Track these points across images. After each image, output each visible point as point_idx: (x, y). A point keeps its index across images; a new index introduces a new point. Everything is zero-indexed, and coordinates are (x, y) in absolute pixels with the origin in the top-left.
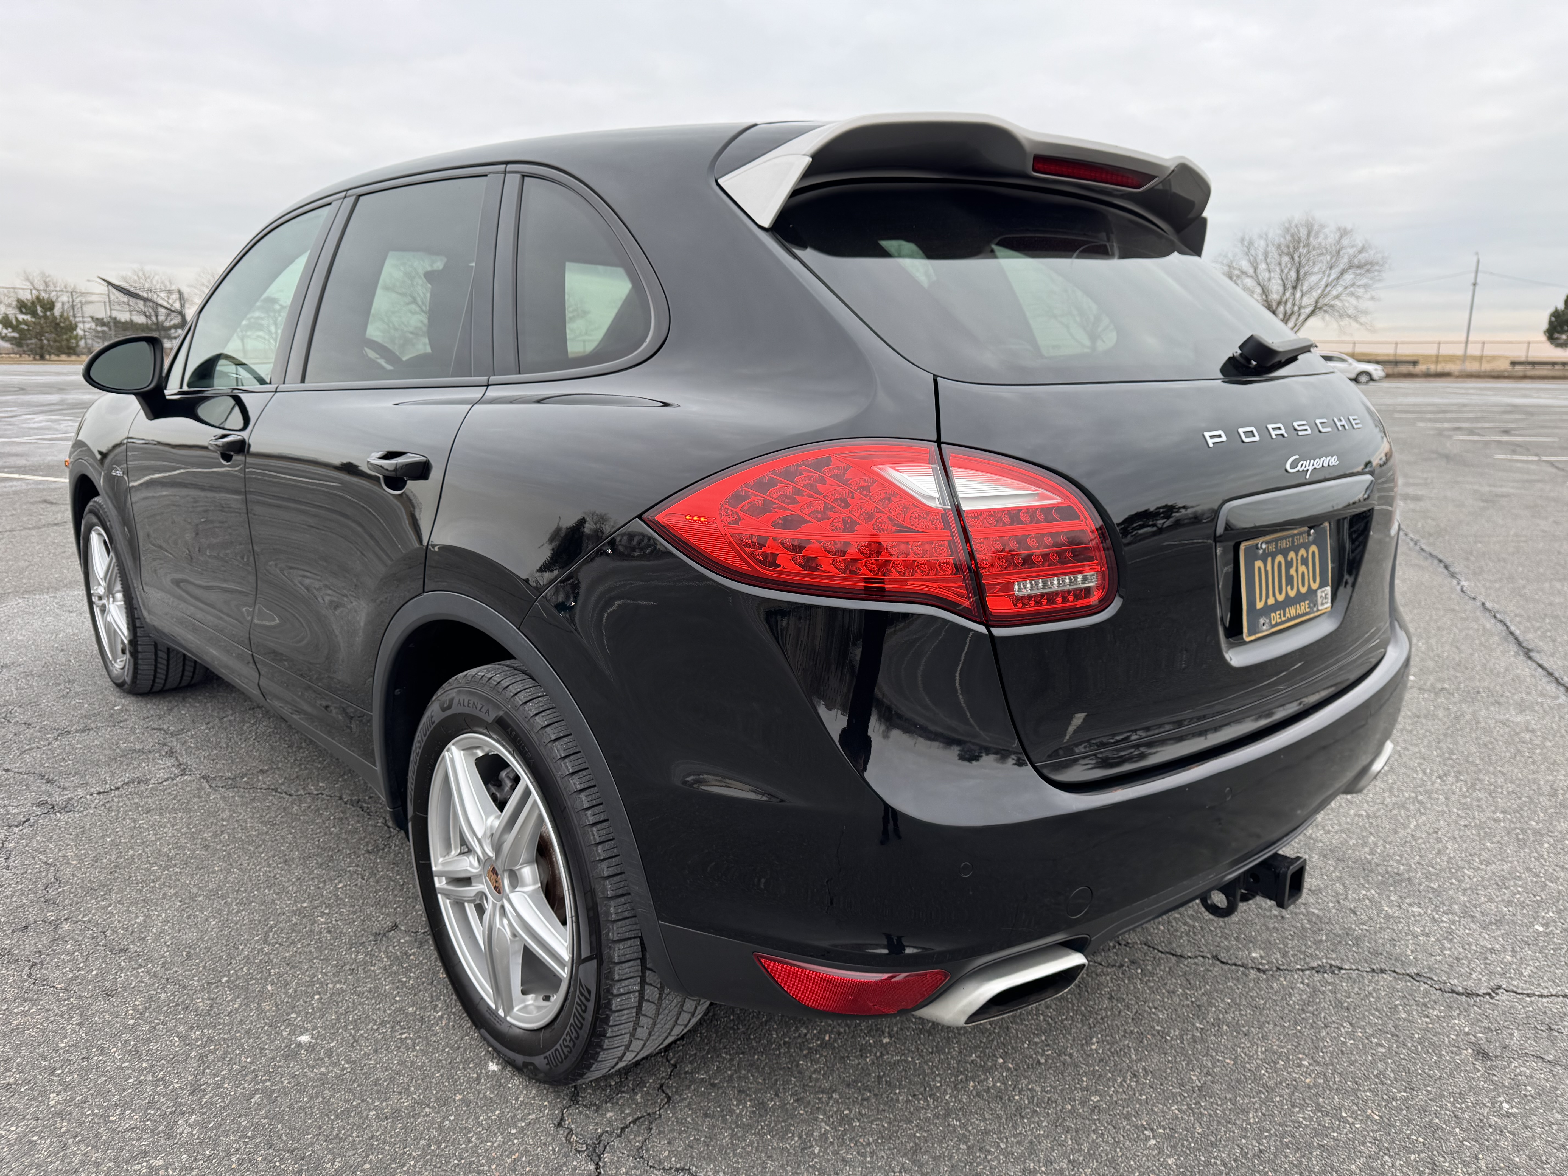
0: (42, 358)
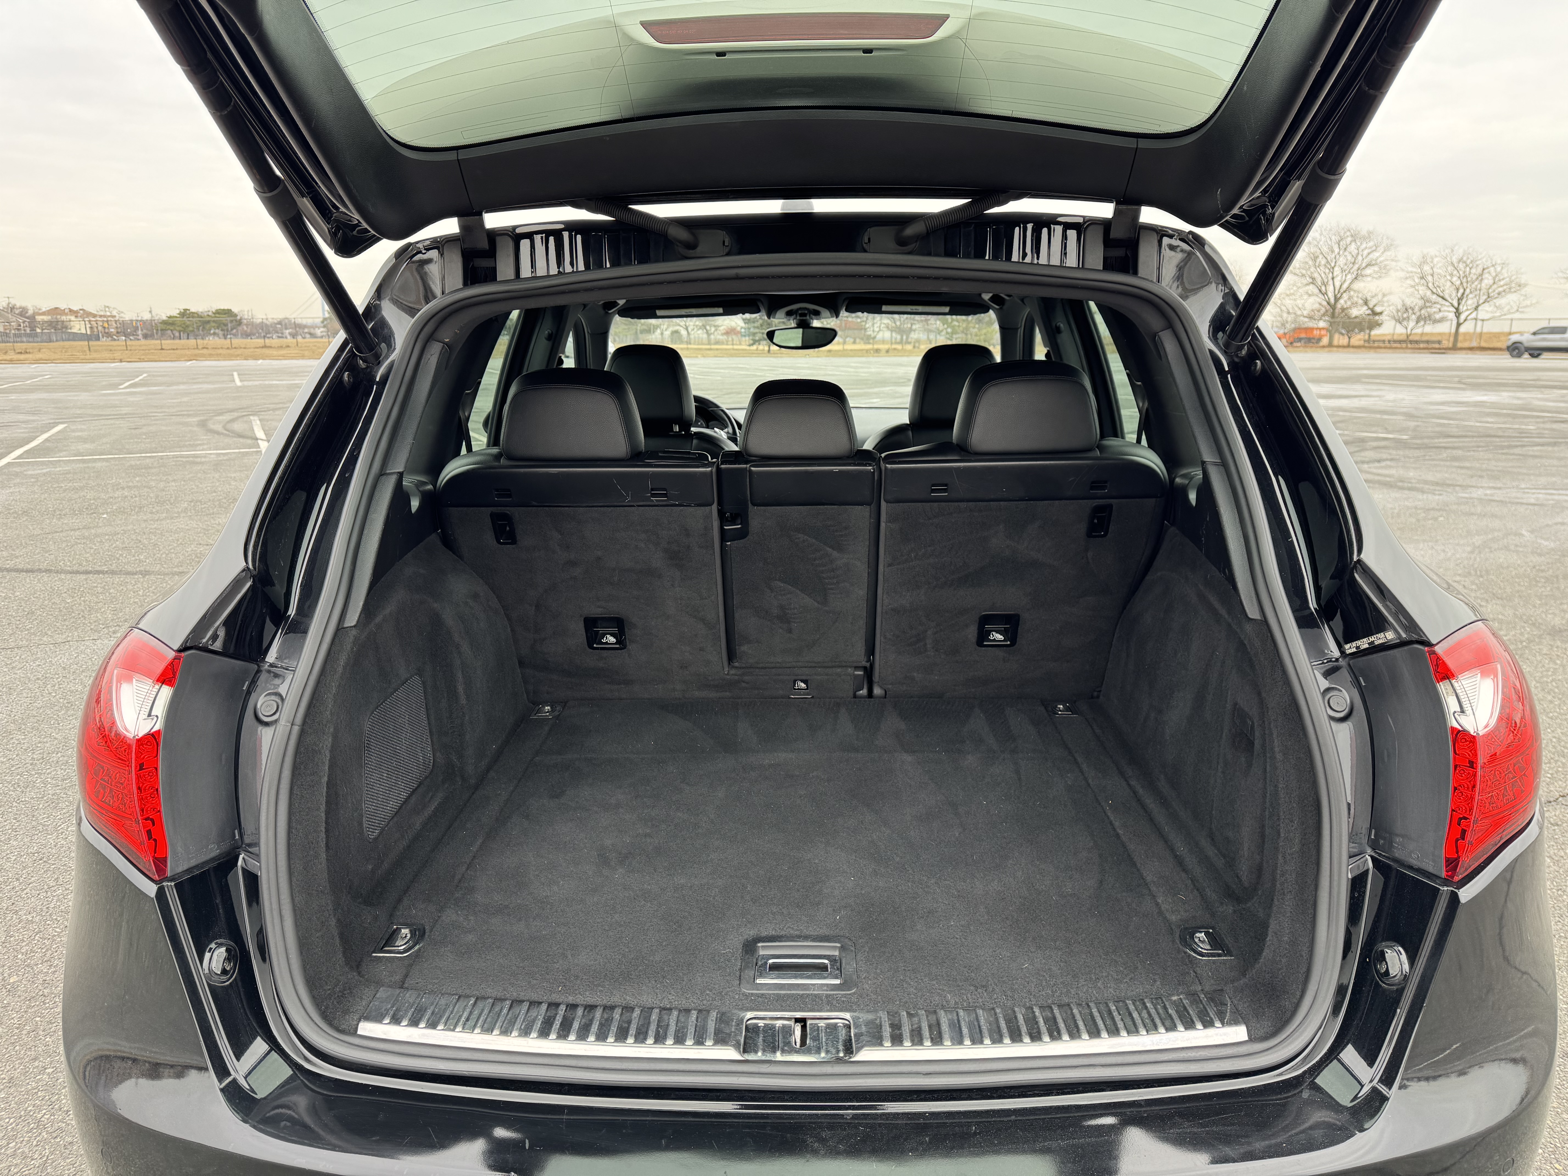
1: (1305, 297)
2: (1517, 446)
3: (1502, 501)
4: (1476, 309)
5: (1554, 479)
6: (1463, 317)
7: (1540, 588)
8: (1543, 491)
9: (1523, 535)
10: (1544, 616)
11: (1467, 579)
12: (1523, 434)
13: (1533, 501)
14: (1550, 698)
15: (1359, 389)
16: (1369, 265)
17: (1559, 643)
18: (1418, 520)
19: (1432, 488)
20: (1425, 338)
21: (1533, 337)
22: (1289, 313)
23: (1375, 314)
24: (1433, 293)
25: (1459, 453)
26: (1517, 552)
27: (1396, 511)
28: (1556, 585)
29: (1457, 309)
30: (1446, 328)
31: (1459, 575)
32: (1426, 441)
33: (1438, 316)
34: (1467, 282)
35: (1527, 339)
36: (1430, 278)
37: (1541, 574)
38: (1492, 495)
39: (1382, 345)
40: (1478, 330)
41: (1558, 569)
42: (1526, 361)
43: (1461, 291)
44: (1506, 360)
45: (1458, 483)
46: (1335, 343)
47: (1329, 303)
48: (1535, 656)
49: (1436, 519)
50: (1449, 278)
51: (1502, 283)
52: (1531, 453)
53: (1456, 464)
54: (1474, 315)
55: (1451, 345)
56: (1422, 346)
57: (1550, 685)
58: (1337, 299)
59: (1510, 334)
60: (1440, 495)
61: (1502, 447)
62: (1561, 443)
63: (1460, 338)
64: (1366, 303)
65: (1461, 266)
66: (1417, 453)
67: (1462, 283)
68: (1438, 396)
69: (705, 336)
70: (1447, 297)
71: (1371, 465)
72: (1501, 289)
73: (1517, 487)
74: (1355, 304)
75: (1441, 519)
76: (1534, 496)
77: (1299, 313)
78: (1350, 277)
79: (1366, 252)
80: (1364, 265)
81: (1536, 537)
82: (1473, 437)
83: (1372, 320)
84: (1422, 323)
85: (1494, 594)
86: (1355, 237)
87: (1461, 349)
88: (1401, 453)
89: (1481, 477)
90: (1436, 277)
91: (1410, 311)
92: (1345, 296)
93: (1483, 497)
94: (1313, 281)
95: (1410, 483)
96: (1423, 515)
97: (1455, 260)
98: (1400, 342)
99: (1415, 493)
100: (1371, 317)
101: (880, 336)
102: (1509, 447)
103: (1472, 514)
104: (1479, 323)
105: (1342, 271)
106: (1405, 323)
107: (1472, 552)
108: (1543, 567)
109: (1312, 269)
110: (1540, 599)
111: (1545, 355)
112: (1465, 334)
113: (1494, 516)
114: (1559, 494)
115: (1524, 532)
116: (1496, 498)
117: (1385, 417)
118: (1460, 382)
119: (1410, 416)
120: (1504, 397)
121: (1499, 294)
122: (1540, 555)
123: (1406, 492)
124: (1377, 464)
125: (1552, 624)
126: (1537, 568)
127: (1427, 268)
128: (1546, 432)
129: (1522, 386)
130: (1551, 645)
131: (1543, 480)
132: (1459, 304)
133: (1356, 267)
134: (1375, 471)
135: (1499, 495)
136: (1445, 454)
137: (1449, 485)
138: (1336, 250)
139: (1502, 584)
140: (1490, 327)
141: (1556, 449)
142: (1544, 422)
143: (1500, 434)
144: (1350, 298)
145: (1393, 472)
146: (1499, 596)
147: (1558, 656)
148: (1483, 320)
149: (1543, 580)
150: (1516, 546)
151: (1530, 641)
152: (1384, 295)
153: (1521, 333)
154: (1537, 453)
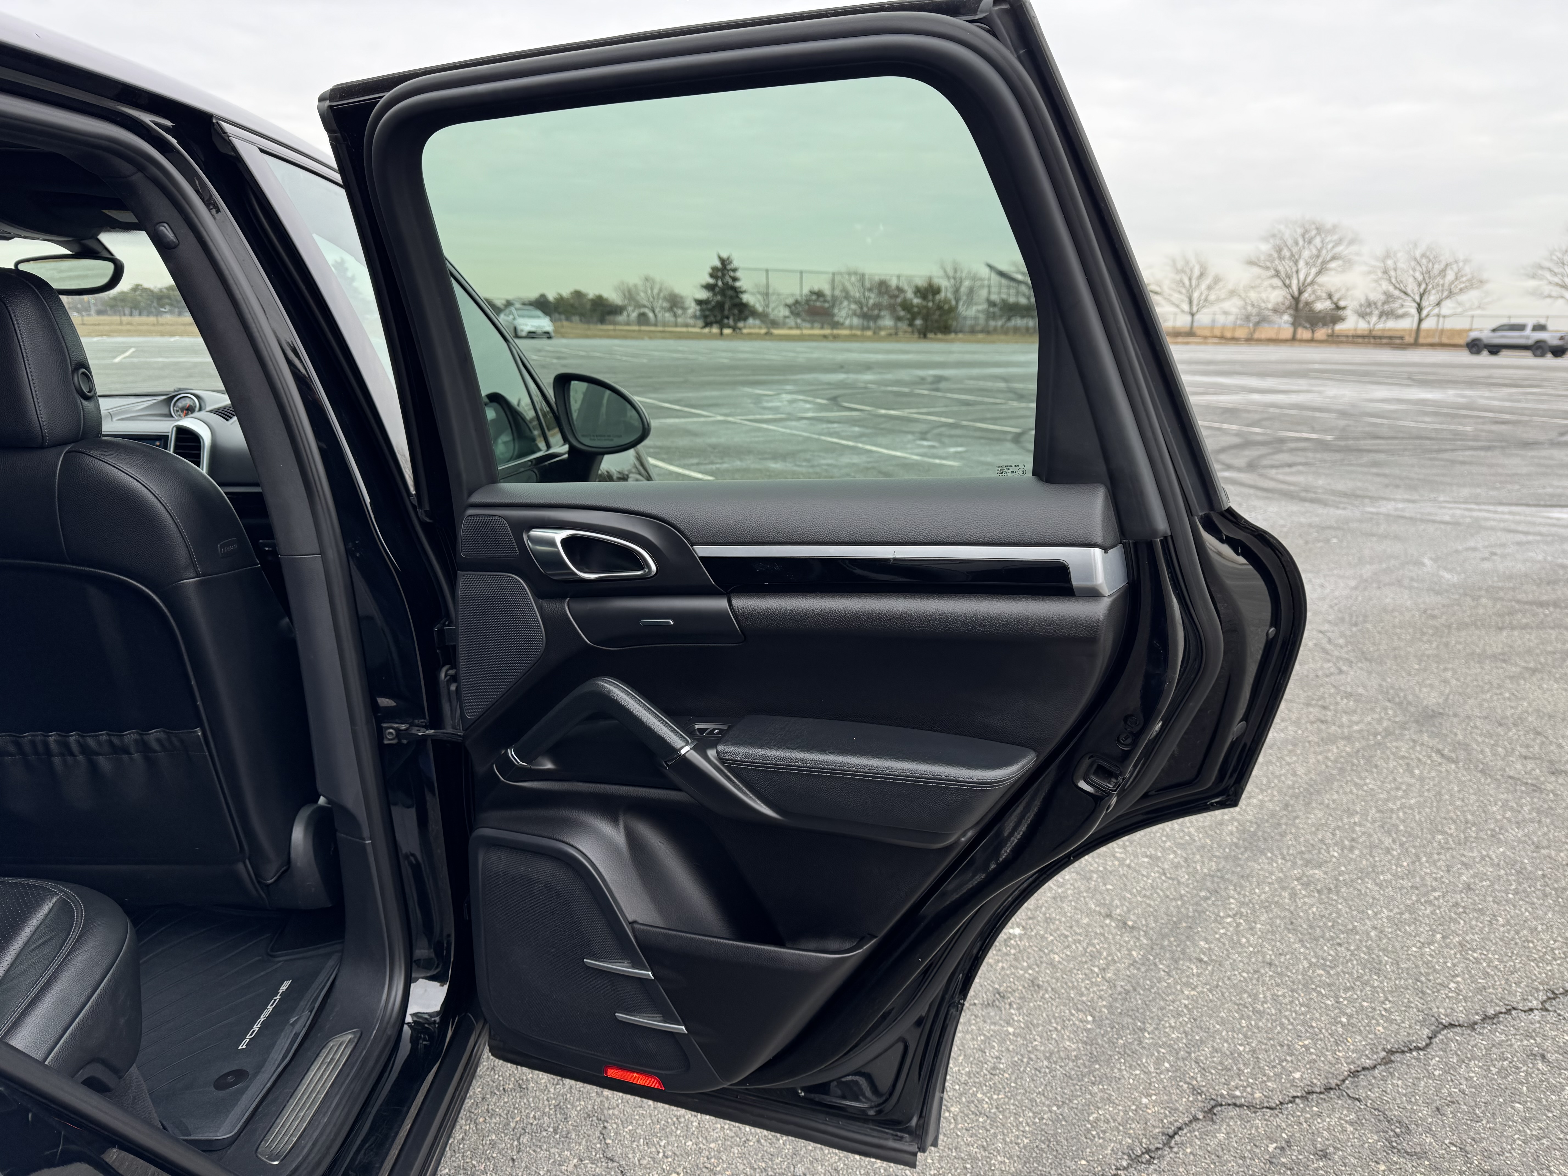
0: (925, 336)
1: (1269, 289)
2: (1446, 450)
3: (1411, 518)
4: (1438, 304)
5: (1479, 490)
6: (1424, 313)
7: (1425, 643)
8: (1463, 506)
9: (1423, 564)
10: (1417, 689)
11: (1336, 628)
12: (1458, 436)
13: (1447, 518)
14: (1388, 841)
15: (1303, 384)
16: (1334, 258)
17: (1425, 737)
18: (1307, 543)
19: (1337, 499)
20: (1387, 334)
21: (1492, 334)
22: (1253, 305)
23: (1338, 308)
24: (1396, 288)
25: (1382, 457)
26: (1410, 588)
27: (1285, 529)
28: (1444, 640)
29: (1419, 305)
30: (1407, 324)
31: (1330, 622)
32: (1350, 442)
33: (1400, 312)
34: (1430, 278)
35: (1486, 335)
36: (1392, 273)
37: (1431, 622)
38: (1403, 510)
39: (1344, 339)
40: (1440, 326)
41: (1454, 614)
42: (1485, 358)
43: (1423, 286)
44: (1465, 357)
45: (1370, 494)
46: (1299, 336)
47: (1293, 297)
48: (1388, 759)
49: (1327, 541)
50: (1411, 272)
51: (1464, 279)
52: (1461, 458)
53: (1374, 470)
54: (1436, 311)
55: (1412, 340)
56: (1384, 341)
57: (1394, 816)
58: (1301, 292)
59: (1471, 330)
60: (1344, 509)
61: (1430, 451)
62: (1495, 447)
63: (1422, 334)
64: (1330, 296)
65: (1424, 261)
66: (1338, 456)
67: (1424, 279)
68: (1382, 392)
69: (672, 319)
70: (1409, 292)
71: (1281, 470)
72: (1462, 285)
73: (1435, 500)
74: (1318, 298)
75: (1335, 540)
76: (1451, 512)
77: (1263, 305)
78: (1314, 271)
79: (1330, 246)
80: (1328, 258)
81: (1439, 567)
82: (1403, 438)
83: (1335, 316)
84: (1384, 318)
85: (1363, 653)
86: (1319, 230)
87: (1423, 345)
88: (1319, 456)
89: (1397, 486)
90: (1399, 272)
91: (1373, 306)
92: (1309, 290)
93: (1392, 512)
94: (1277, 274)
95: (1315, 493)
96: (1315, 534)
97: (1418, 255)
98: (1363, 337)
99: (1315, 506)
100: (1334, 312)
101: (847, 322)
102: (1439, 451)
103: (1373, 535)
104: (1441, 319)
105: (1307, 264)
106: (1368, 318)
107: (1355, 588)
108: (1436, 612)
109: (1277, 262)
110: (1420, 662)
111: (1504, 352)
112: (1428, 331)
113: (1397, 538)
114: (1480, 510)
115: (1426, 561)
116: (1407, 514)
117: (1318, 414)
118: (1409, 378)
119: (1343, 414)
120: (1450, 395)
121: (1461, 290)
122: (1438, 593)
123: (1307, 504)
124: (1287, 470)
125: (1425, 703)
126: (1429, 612)
127: (1390, 263)
128: (1484, 434)
129: (1471, 383)
130: (1414, 741)
131: (1465, 492)
132: (1421, 299)
133: (1320, 261)
134: (1281, 477)
135: (1410, 510)
136: (1366, 458)
137: (1357, 497)
138: (1301, 243)
139: (1378, 637)
140: (1449, 324)
141: (1489, 454)
142: (1483, 423)
143: (1433, 435)
144: (1314, 292)
145: (1301, 479)
146: (1369, 656)
147: (1419, 760)
148: (1444, 317)
149: (1431, 631)
150: (1412, 579)
151: (1388, 733)
152: (1348, 290)
153: (1481, 330)
154: (1466, 459)
